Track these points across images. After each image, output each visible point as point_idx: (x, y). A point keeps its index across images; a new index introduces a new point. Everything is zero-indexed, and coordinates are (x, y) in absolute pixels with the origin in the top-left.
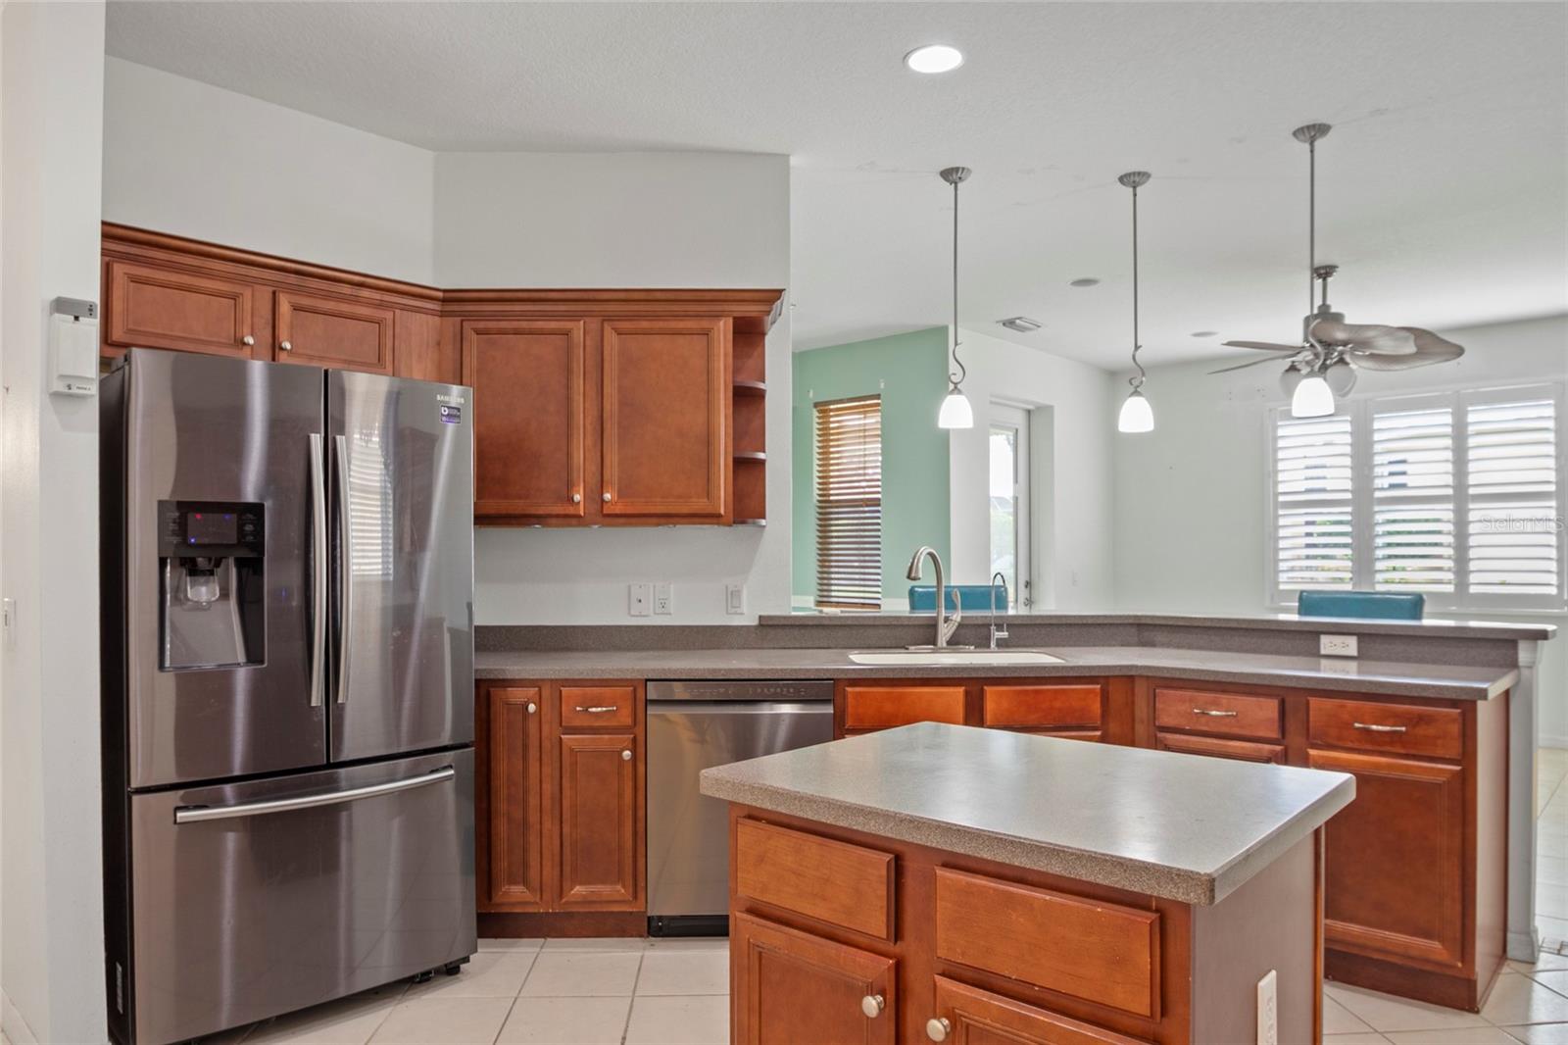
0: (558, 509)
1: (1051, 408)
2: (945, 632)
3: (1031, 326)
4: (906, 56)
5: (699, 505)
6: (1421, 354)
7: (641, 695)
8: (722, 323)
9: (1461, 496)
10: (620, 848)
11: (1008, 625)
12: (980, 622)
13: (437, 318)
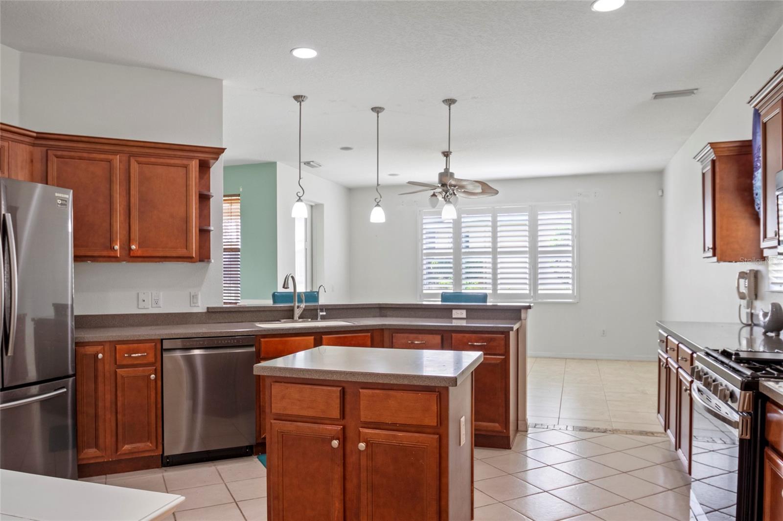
0: (105, 253)
1: (322, 205)
2: (297, 313)
3: (316, 165)
4: (292, 50)
5: (182, 252)
6: (483, 192)
7: (160, 347)
8: (194, 162)
9: (494, 253)
10: (149, 424)
11: (325, 309)
12: (312, 308)
13: (31, 147)
